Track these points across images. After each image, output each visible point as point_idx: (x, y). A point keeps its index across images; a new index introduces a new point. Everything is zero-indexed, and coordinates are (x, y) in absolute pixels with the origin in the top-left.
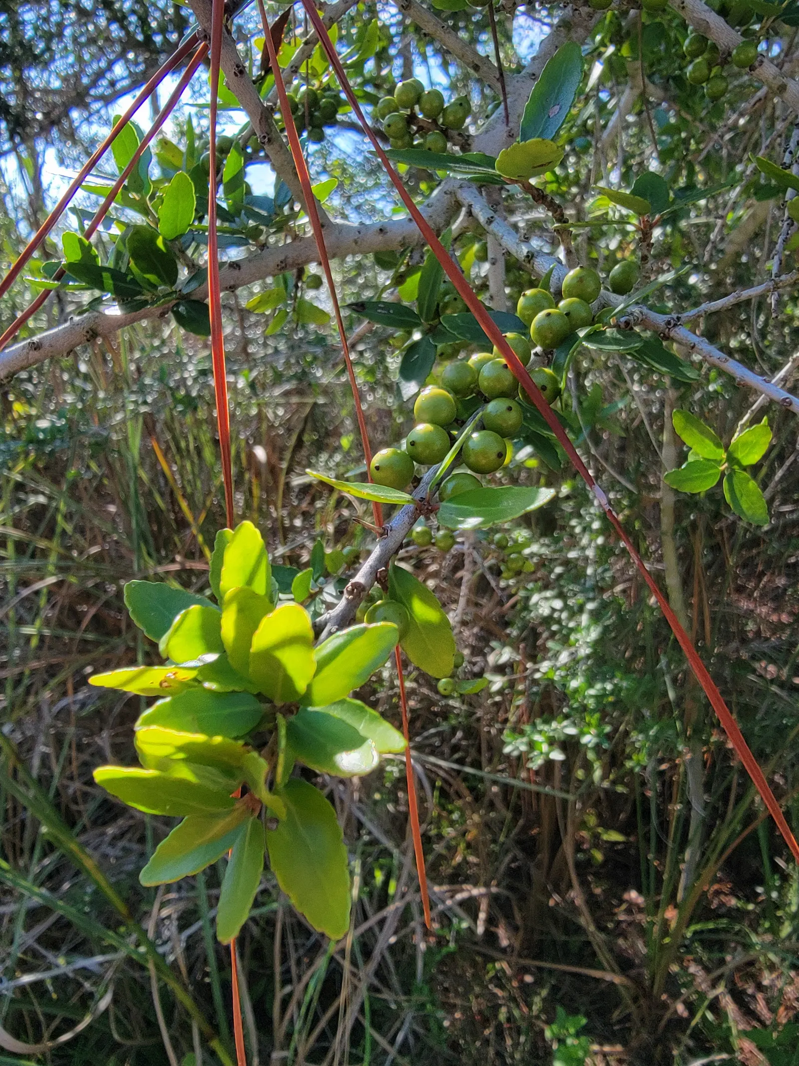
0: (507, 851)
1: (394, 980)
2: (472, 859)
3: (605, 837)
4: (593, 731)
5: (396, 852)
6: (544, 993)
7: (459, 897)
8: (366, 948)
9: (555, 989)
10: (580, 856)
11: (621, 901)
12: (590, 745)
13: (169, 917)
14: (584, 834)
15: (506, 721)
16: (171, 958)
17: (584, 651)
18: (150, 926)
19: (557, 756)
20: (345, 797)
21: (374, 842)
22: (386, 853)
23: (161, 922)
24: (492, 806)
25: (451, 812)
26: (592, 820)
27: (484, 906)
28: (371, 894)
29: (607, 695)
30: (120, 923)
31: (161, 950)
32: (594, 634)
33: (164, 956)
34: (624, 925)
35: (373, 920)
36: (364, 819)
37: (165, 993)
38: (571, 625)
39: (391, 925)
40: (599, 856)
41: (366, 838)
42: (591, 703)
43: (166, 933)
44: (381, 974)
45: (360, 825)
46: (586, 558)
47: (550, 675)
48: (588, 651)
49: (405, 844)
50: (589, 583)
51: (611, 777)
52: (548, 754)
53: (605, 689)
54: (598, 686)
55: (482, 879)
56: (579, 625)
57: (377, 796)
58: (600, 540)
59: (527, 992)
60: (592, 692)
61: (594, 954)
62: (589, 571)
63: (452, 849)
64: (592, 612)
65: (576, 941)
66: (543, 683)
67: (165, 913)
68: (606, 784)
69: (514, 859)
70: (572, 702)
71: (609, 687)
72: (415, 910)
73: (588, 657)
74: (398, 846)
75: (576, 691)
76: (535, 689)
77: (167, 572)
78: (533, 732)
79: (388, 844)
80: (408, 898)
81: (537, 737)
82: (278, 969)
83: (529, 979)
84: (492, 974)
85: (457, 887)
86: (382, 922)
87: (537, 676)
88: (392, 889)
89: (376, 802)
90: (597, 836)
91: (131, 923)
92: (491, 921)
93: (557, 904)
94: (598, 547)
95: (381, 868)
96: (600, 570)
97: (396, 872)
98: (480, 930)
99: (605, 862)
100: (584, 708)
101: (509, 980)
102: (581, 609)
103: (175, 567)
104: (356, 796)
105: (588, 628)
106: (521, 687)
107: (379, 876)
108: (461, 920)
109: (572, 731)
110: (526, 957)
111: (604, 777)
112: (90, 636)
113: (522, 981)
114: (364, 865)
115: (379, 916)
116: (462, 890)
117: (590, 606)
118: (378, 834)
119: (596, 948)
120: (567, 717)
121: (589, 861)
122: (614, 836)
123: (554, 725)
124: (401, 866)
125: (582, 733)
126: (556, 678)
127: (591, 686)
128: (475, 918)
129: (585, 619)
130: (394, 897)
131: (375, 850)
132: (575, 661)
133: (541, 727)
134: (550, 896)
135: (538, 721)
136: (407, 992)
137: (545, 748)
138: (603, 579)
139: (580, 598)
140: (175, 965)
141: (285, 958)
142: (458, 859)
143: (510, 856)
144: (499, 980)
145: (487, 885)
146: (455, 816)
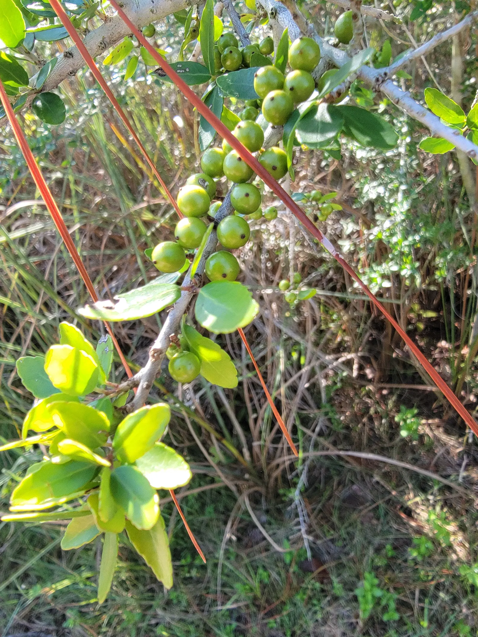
0: (366, 332)
1: (311, 402)
2: (347, 338)
3: (424, 315)
4: (408, 266)
5: (302, 342)
6: (394, 398)
7: (341, 360)
8: (293, 389)
9: (400, 396)
10: (410, 327)
11: (436, 348)
12: (406, 276)
13: (188, 389)
14: (412, 315)
15: (359, 260)
16: (193, 407)
17: (400, 218)
18: (179, 393)
19: (387, 284)
20: (270, 317)
21: (289, 338)
22: (297, 343)
23: (184, 392)
24: (355, 309)
25: (332, 315)
26: (416, 307)
27: (356, 361)
28: (292, 365)
29: (417, 243)
30: (164, 395)
31: (187, 404)
32: (406, 206)
33: (190, 407)
34: (438, 360)
35: (295, 377)
36: (282, 327)
37: (194, 423)
38: (391, 201)
39: (305, 378)
40: (421, 326)
41: (284, 337)
42: (406, 250)
43: (188, 397)
44: (304, 400)
45: (280, 331)
46: (399, 155)
47: (380, 236)
48: (403, 217)
49: (307, 337)
50: (403, 171)
51: (427, 282)
52: (381, 284)
53: (415, 240)
54: (410, 239)
55: (353, 349)
56: (396, 200)
57: (287, 314)
58: (408, 140)
59: (384, 399)
60: (407, 243)
61: (420, 377)
62: (402, 163)
63: (335, 335)
64: (405, 192)
65: (410, 372)
66: (375, 242)
67: (186, 387)
68: (424, 286)
69: (371, 335)
70: (393, 251)
71: (417, 238)
72: (317, 370)
73: (403, 221)
74: (303, 338)
75: (396, 244)
76: (370, 246)
77: (142, 209)
78: (370, 272)
79: (297, 338)
80: (312, 364)
81: (373, 275)
82: (249, 405)
83: (385, 392)
84: (364, 393)
85: (338, 355)
86: (300, 378)
87: (371, 237)
88: (302, 361)
89: (287, 318)
90: (419, 316)
91: (169, 395)
92: (361, 368)
93: (398, 355)
94: (407, 144)
95: (295, 350)
96: (409, 161)
97: (303, 352)
98: (355, 374)
99: (426, 328)
100: (402, 254)
101: (374, 394)
102: (397, 190)
103: (144, 205)
104: (276, 315)
105: (402, 203)
106: (362, 246)
107: (295, 355)
108: (343, 371)
109: (395, 268)
110: (382, 382)
111: (423, 281)
112: (108, 252)
113: (381, 394)
114: (285, 350)
115: (299, 374)
116: (342, 357)
117: (403, 187)
118: (291, 333)
119: (421, 374)
120: (392, 260)
121: (416, 329)
122: (431, 314)
123: (384, 265)
124: (306, 348)
125: (401, 269)
126: (383, 238)
127: (406, 239)
128: (351, 369)
129: (400, 196)
130: (304, 365)
131: (291, 342)
132: (394, 225)
133: (375, 268)
134: (393, 351)
135: (374, 265)
136: (319, 408)
137: (379, 280)
138: (411, 167)
139: (396, 184)
140: (196, 410)
141: (251, 400)
142: (339, 339)
143: (368, 334)
144: (369, 394)
145: (356, 351)
146: (335, 317)
